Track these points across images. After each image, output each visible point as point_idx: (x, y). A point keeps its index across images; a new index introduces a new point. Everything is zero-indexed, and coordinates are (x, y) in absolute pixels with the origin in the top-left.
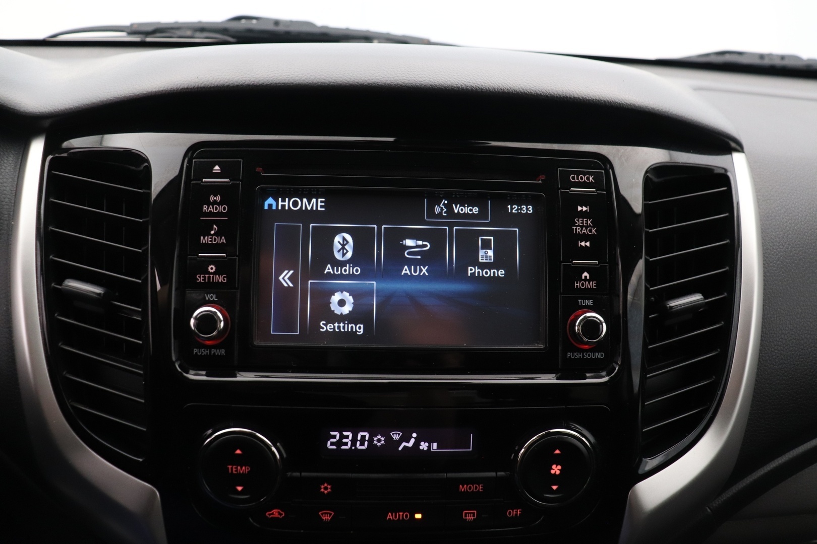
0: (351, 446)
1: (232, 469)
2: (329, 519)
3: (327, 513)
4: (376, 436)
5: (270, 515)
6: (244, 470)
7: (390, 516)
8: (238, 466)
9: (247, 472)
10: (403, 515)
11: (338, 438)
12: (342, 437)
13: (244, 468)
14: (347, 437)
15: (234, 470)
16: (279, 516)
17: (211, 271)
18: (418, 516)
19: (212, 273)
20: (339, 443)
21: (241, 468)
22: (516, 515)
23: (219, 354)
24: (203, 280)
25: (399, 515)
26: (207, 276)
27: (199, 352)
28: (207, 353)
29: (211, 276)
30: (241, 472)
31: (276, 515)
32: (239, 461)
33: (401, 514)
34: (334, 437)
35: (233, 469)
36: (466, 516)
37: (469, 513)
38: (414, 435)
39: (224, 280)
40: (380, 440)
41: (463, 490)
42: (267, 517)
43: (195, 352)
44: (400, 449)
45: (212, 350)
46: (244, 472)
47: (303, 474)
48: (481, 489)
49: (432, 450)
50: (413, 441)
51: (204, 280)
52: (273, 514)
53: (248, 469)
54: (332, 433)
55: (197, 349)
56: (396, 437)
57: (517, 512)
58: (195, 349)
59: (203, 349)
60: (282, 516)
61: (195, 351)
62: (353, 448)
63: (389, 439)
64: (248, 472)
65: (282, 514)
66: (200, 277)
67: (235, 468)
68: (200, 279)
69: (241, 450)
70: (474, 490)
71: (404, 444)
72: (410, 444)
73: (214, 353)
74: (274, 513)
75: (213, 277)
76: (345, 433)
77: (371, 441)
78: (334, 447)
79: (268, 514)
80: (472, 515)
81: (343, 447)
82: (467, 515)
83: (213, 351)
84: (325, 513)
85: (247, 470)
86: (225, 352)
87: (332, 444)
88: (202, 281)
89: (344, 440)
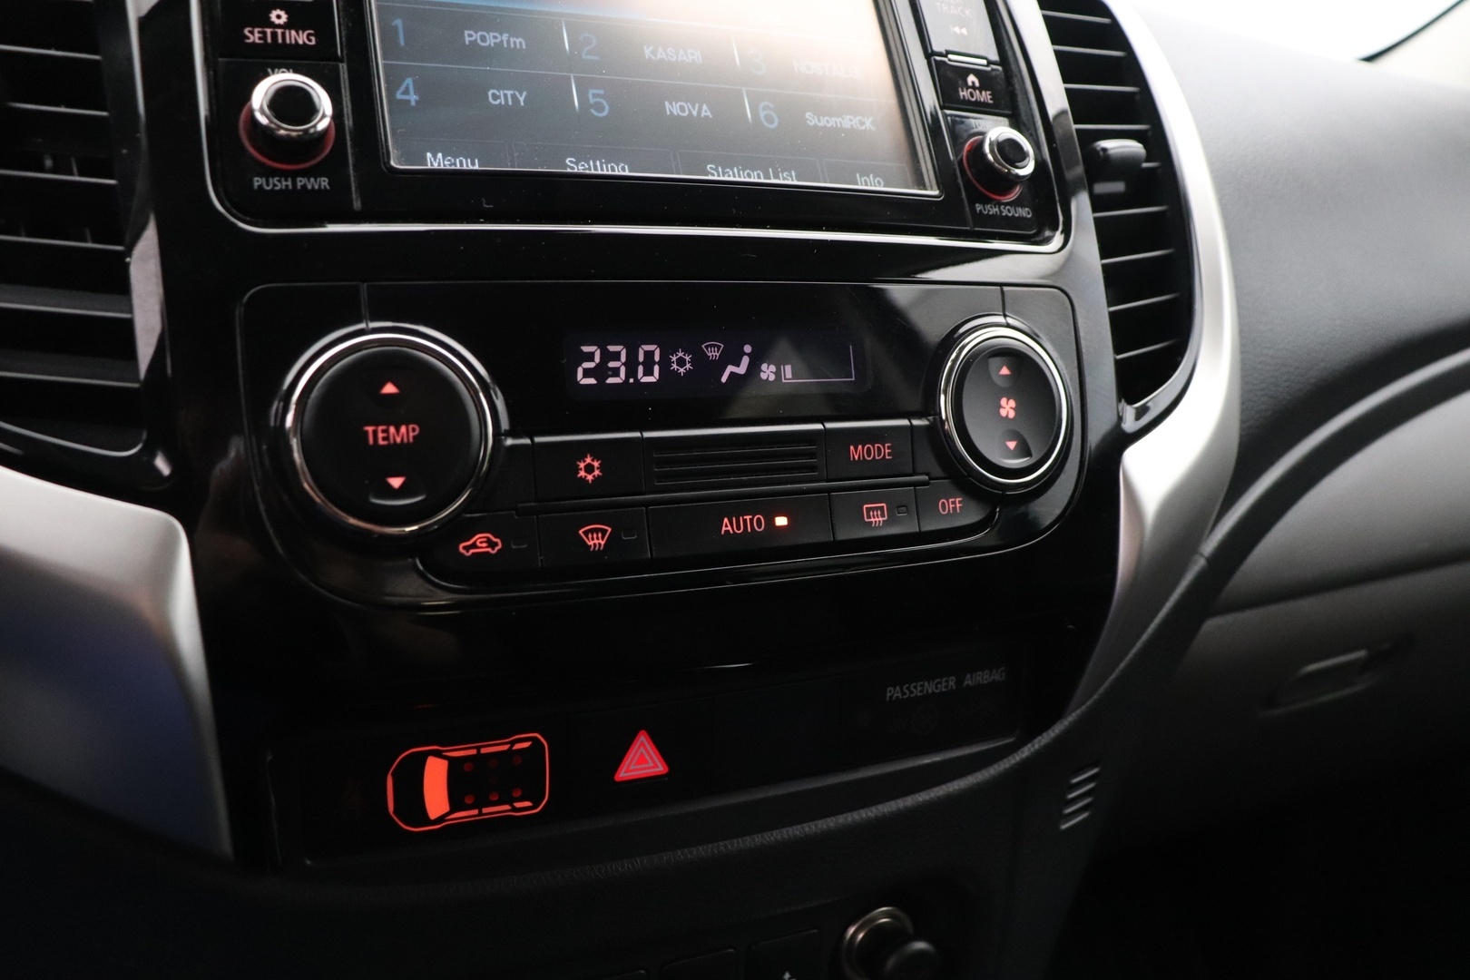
0: (627, 377)
1: (375, 433)
2: (603, 543)
3: (597, 530)
4: (675, 352)
5: (467, 548)
6: (405, 434)
7: (726, 526)
8: (388, 424)
9: (411, 440)
10: (751, 520)
11: (597, 359)
12: (608, 356)
13: (403, 429)
14: (616, 356)
15: (381, 435)
16: (489, 550)
17: (277, 21)
18: (781, 521)
19: (279, 26)
20: (601, 372)
21: (398, 430)
22: (955, 508)
23: (316, 187)
24: (260, 38)
25: (745, 521)
26: (269, 31)
27: (268, 184)
28: (287, 186)
29: (279, 31)
30: (398, 440)
31: (483, 548)
32: (391, 412)
33: (748, 517)
34: (590, 357)
35: (378, 434)
36: (869, 517)
37: (873, 509)
38: (748, 349)
39: (310, 40)
40: (682, 363)
41: (856, 457)
42: (462, 554)
43: (256, 184)
44: (724, 379)
45: (299, 179)
46: (405, 440)
47: (538, 439)
48: (889, 454)
49: (784, 381)
50: (745, 361)
51: (264, 37)
52: (474, 546)
53: (414, 430)
54: (586, 349)
55: (261, 177)
56: (713, 354)
57: (954, 503)
58: (256, 179)
59: (276, 179)
60: (497, 548)
61: (258, 182)
62: (631, 380)
63: (699, 358)
64: (414, 437)
65: (496, 544)
66: (252, 32)
67: (383, 431)
68: (254, 36)
69: (395, 384)
70: (877, 458)
71: (730, 369)
72: (742, 370)
73: (304, 187)
74: (478, 544)
75: (283, 34)
76: (612, 348)
77: (665, 363)
78: (592, 381)
79: (464, 548)
80: (879, 513)
81: (611, 380)
82: (871, 513)
83: (301, 182)
84: (592, 531)
85: (411, 434)
86: (329, 184)
87: (587, 373)
88: (257, 41)
89: (612, 364)
